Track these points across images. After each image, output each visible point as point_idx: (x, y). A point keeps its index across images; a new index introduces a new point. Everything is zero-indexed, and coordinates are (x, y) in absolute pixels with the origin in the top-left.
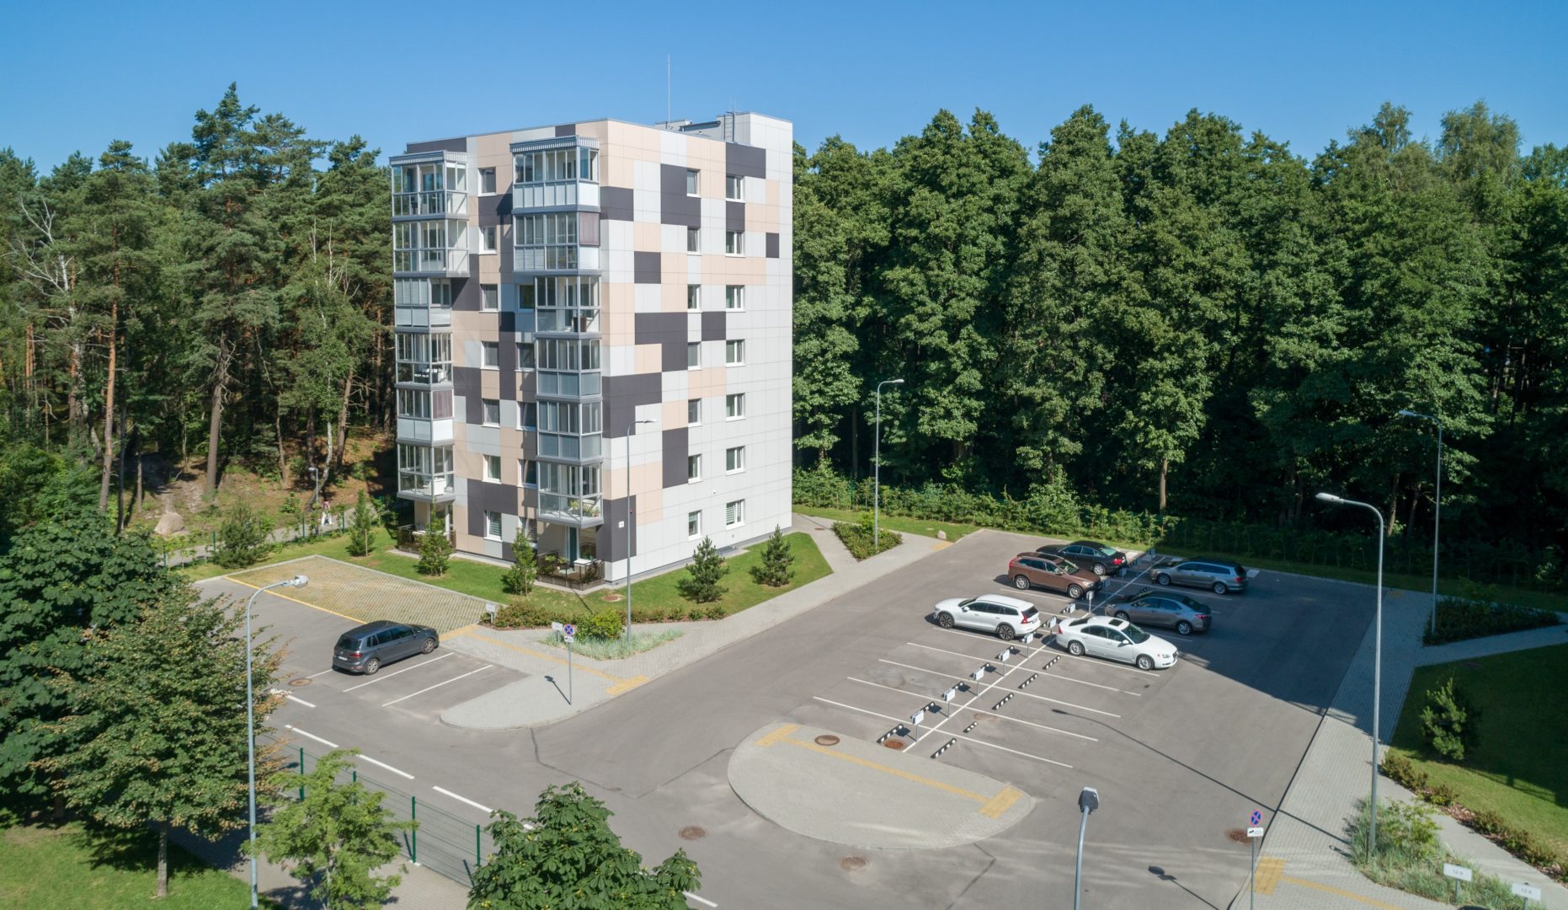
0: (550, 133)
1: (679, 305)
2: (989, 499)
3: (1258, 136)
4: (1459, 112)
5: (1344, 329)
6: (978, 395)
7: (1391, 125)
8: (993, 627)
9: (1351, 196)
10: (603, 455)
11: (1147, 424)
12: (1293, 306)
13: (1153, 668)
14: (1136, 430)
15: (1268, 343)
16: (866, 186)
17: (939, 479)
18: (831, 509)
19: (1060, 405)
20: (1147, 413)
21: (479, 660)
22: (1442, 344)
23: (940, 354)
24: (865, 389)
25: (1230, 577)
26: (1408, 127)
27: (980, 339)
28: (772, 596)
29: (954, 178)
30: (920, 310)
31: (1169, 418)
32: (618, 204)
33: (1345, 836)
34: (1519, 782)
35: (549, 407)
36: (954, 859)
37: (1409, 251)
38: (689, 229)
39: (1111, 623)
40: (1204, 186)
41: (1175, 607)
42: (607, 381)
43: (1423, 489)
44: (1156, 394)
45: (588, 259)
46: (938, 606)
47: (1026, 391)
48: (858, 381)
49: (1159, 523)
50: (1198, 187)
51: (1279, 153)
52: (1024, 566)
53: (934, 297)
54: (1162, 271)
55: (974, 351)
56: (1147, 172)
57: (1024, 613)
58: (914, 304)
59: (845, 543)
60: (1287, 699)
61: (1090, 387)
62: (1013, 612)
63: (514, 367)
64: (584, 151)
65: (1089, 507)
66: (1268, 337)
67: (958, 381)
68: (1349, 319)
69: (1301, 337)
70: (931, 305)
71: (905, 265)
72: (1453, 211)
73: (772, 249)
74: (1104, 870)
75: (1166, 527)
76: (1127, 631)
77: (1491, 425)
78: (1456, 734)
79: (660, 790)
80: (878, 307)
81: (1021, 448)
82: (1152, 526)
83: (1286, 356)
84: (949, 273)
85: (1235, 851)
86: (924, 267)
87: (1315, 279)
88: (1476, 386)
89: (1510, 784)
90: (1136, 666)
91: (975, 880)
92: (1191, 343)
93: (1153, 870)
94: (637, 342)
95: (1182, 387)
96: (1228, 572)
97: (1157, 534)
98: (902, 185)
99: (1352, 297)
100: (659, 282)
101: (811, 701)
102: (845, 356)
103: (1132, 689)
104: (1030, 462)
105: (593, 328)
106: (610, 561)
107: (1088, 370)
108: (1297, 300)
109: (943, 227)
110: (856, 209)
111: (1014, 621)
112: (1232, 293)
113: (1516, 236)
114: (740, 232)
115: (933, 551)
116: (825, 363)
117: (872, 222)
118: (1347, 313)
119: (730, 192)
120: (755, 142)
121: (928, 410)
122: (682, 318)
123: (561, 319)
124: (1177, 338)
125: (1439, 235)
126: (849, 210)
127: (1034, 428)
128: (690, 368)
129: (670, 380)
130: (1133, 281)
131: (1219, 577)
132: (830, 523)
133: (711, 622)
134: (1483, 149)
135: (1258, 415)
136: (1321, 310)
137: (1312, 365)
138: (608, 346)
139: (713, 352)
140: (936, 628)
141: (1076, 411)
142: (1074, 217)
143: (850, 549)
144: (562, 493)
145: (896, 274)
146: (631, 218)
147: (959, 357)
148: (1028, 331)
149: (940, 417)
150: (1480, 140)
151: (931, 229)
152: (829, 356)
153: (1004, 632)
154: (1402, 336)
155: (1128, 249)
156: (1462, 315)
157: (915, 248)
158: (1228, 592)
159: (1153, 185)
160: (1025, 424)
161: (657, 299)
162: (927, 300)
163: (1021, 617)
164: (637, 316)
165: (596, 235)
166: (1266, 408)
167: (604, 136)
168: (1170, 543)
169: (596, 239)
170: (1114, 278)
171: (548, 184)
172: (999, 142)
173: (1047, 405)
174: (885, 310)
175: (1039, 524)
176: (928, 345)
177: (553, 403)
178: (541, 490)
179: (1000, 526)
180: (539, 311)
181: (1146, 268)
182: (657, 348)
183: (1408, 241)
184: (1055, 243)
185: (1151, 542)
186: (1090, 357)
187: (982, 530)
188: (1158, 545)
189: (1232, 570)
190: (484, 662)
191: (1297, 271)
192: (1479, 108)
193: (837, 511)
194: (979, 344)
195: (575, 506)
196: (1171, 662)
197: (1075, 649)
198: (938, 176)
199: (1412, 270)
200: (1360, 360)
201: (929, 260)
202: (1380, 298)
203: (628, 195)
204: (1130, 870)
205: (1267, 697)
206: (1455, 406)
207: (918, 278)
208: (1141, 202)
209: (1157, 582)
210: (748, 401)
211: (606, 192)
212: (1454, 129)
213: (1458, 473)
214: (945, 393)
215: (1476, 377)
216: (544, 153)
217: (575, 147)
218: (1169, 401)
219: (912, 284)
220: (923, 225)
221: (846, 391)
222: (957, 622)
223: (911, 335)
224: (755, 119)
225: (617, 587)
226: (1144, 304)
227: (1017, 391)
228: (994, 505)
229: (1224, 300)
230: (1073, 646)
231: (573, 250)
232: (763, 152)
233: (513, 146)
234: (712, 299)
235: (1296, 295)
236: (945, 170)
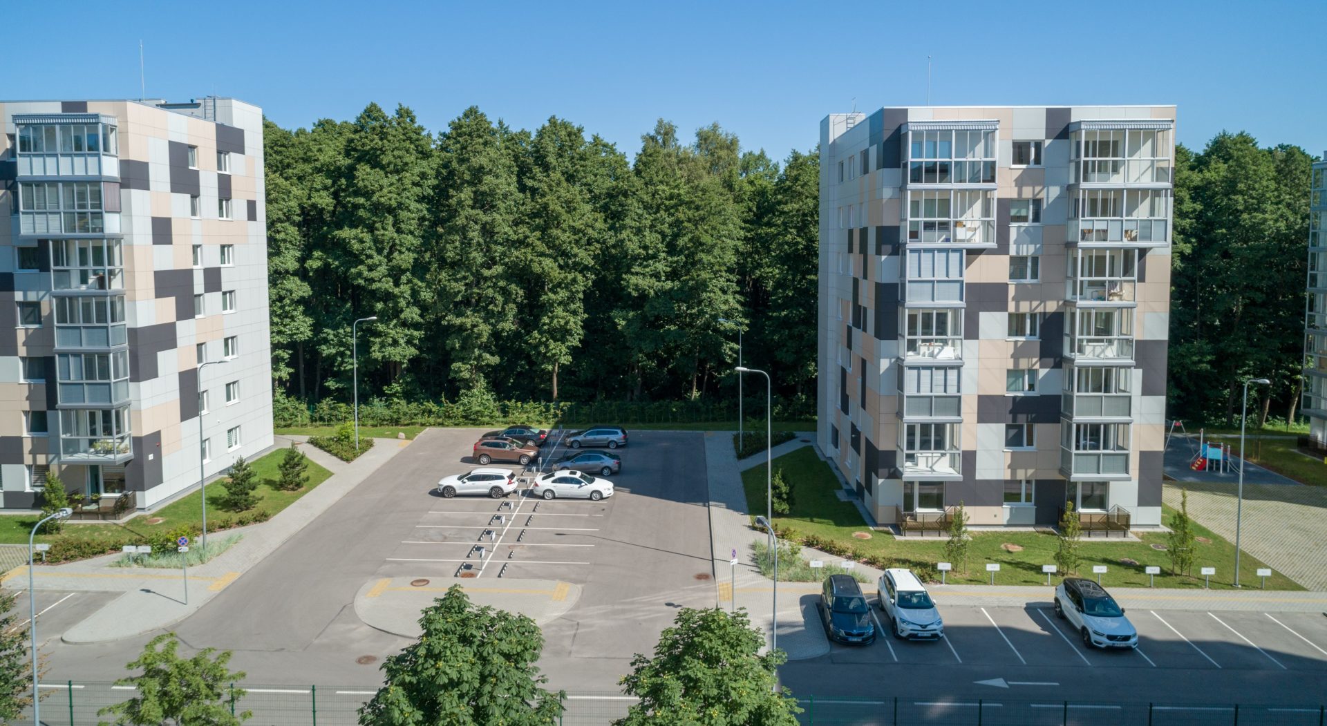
0: (56, 109)
1: (186, 264)
2: (431, 405)
3: (596, 138)
4: (706, 129)
5: (669, 269)
6: (416, 326)
7: (666, 132)
8: (487, 491)
9: (661, 182)
10: (130, 398)
11: (547, 340)
12: (639, 255)
13: (602, 498)
14: (540, 343)
15: (624, 280)
16: (306, 160)
17: (381, 394)
18: (293, 428)
19: (485, 330)
20: (548, 331)
21: (58, 592)
22: (721, 276)
23: (388, 297)
24: (316, 328)
25: (618, 437)
26: (676, 135)
27: (420, 284)
28: (297, 498)
29: (390, 158)
30: (370, 261)
31: (561, 334)
32: (134, 175)
33: (753, 564)
34: (815, 519)
35: (71, 359)
36: (554, 628)
37: (702, 219)
38: (192, 197)
39: (571, 473)
40: (571, 172)
41: (601, 458)
42: (133, 333)
43: (710, 368)
44: (552, 318)
45: (112, 224)
46: (441, 483)
47: (458, 321)
48: (309, 321)
49: (557, 408)
50: (567, 173)
51: (610, 149)
52: (485, 447)
53: (379, 251)
54: (555, 232)
55: (415, 293)
56: (530, 160)
57: (508, 477)
58: (363, 257)
59: (329, 452)
60: (685, 501)
61: (506, 315)
62: (501, 478)
63: (15, 324)
64: (105, 127)
65: (507, 402)
66: (624, 276)
67: (402, 316)
68: (671, 262)
69: (644, 275)
70: (377, 258)
71: (353, 225)
72: (721, 194)
73: (252, 216)
74: (643, 611)
75: (562, 410)
76: (581, 477)
77: (747, 325)
78: (784, 500)
79: (316, 642)
80: (330, 260)
81: (454, 365)
82: (552, 411)
83: (636, 287)
84: (390, 232)
85: (703, 584)
86: (371, 229)
87: (651, 238)
88: (738, 302)
89: (812, 521)
90: (590, 499)
91: (575, 636)
92: (574, 281)
93: (668, 604)
94: (157, 297)
95: (567, 311)
96: (617, 433)
97: (555, 415)
98: (344, 162)
99: (672, 249)
100: (170, 243)
101: (385, 562)
102: (301, 301)
103: (596, 513)
104: (462, 374)
105: (116, 285)
106: (143, 489)
107: (505, 303)
108: (641, 251)
109: (387, 196)
110: (300, 178)
111: (503, 484)
112: (598, 246)
113: (750, 210)
114: (228, 199)
115: (401, 448)
116: (282, 307)
117: (317, 191)
118: (670, 259)
119: (220, 165)
120: (237, 124)
121: (378, 340)
122: (189, 273)
123: (75, 279)
124: (566, 278)
125: (718, 209)
126: (295, 180)
127: (463, 348)
128: (197, 317)
129: (184, 328)
130: (534, 238)
131: (612, 437)
132: (307, 438)
133: (258, 524)
134: (723, 153)
135: (619, 328)
136: (654, 257)
137: (652, 292)
138: (134, 301)
139: (211, 302)
140: (442, 499)
141: (496, 335)
142: (492, 193)
143: (336, 455)
144: (84, 438)
145: (346, 233)
146: (147, 188)
147: (404, 297)
148: (459, 276)
149: (389, 345)
150: (721, 148)
151: (374, 198)
152: (287, 301)
153: (496, 493)
154: (702, 273)
155: (528, 215)
156: (731, 258)
157: (361, 213)
158: (618, 447)
159: (537, 170)
160: (457, 345)
161: (170, 258)
162: (375, 254)
163: (507, 480)
164: (157, 273)
165: (117, 202)
166: (624, 323)
167: (123, 115)
168: (565, 421)
169: (118, 206)
170: (521, 236)
171: (62, 155)
172: (418, 131)
173: (476, 330)
174: (337, 263)
175: (471, 419)
176: (378, 289)
177: (77, 355)
178: (63, 436)
179: (441, 424)
180: (55, 271)
181: (544, 229)
182: (171, 301)
183: (702, 212)
184: (478, 211)
185: (553, 421)
186: (505, 292)
187: (428, 429)
188: (557, 423)
189: (619, 431)
190: (63, 593)
191: (639, 231)
192: (715, 127)
193: (300, 429)
194: (419, 287)
195: (99, 446)
196: (612, 491)
197: (549, 495)
198: (378, 156)
199: (706, 231)
200: (679, 289)
201: (375, 222)
202: (688, 249)
203: (144, 167)
204: (656, 608)
205: (673, 503)
206: (728, 315)
207: (367, 237)
208: (530, 183)
209: (571, 447)
210: (240, 341)
211: (126, 165)
212: (704, 139)
213: (730, 356)
214: (391, 326)
215: (738, 296)
216: (57, 127)
217: (97, 123)
218: (562, 322)
219: (361, 241)
220: (367, 194)
221: (302, 329)
222: (458, 491)
223: (362, 282)
224: (236, 104)
225: (153, 511)
226: (542, 254)
227: (449, 321)
228: (435, 408)
229: (594, 251)
230: (547, 493)
231: (98, 216)
232: (242, 131)
233: (15, 117)
234: (210, 258)
235: (640, 248)
236: (383, 153)
